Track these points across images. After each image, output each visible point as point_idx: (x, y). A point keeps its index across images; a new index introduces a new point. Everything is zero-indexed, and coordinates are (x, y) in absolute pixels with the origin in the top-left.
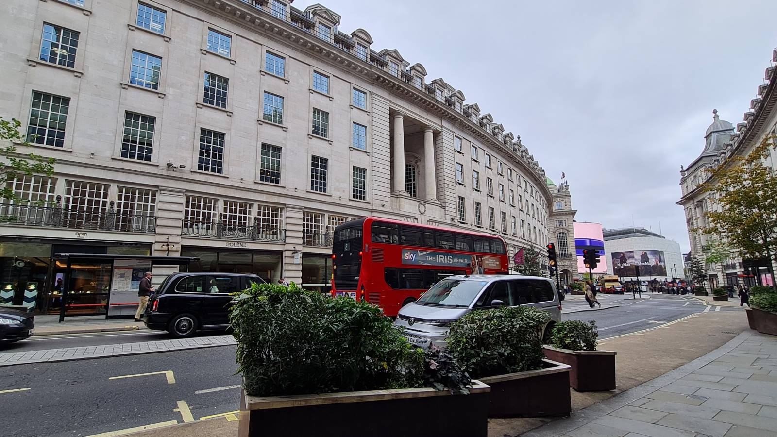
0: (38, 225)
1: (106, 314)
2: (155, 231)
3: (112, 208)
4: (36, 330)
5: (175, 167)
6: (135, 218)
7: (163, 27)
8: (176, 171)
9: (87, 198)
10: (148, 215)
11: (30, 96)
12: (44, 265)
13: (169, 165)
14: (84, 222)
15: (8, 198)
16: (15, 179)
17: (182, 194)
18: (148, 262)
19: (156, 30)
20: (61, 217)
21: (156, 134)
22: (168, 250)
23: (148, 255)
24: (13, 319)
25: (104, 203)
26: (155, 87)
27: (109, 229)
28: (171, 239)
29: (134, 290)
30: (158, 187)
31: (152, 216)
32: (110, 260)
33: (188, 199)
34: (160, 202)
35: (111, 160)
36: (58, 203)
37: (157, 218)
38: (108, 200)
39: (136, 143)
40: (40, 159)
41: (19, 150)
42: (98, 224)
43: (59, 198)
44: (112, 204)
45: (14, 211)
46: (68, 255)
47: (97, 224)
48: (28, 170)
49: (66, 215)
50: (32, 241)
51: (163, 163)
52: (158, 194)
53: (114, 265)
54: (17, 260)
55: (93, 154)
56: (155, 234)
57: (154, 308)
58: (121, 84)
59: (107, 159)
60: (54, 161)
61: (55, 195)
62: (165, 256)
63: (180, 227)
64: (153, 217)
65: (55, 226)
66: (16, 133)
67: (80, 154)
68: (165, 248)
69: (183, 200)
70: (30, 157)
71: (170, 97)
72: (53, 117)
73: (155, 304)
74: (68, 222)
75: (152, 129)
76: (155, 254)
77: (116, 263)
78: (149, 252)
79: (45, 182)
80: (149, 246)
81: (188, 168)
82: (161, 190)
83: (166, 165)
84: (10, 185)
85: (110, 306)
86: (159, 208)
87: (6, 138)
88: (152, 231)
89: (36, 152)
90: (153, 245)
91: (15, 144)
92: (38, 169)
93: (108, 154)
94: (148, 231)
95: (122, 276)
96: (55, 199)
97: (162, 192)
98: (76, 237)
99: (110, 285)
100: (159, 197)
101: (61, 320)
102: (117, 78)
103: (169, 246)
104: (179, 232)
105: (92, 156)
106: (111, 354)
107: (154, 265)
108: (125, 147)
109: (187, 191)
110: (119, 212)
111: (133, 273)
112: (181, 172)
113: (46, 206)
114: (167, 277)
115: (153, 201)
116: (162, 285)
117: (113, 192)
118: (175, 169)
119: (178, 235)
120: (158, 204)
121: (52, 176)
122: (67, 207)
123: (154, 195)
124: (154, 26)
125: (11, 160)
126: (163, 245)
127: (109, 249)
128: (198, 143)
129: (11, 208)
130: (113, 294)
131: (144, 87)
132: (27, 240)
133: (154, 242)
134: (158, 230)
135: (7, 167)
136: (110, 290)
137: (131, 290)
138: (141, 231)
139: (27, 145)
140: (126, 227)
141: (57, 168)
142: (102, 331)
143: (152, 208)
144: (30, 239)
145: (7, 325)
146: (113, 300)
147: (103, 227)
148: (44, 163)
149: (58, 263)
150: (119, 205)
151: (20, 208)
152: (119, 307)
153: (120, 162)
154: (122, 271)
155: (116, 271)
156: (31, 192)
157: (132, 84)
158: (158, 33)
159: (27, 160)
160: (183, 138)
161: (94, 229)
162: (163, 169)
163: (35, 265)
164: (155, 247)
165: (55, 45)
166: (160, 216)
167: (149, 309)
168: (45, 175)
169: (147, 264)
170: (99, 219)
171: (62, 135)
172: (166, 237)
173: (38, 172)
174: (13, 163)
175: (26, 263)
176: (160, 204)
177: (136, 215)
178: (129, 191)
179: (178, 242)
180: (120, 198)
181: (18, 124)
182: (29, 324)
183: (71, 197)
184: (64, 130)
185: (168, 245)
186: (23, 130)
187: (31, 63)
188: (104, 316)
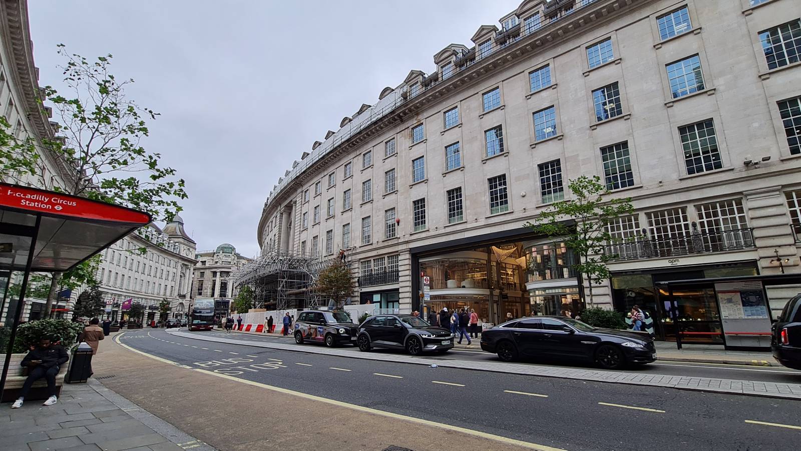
0: (635, 259)
1: (724, 343)
2: (755, 246)
3: (695, 229)
4: (658, 354)
5: (756, 164)
6: (724, 234)
7: (688, 23)
8: (759, 168)
9: (668, 225)
10: (740, 228)
11: (599, 153)
12: (651, 294)
13: (747, 164)
14: (672, 249)
15: (607, 240)
16: (609, 224)
17: (778, 193)
18: (757, 282)
19: (682, 31)
20: (651, 248)
21: (719, 137)
22: (781, 266)
23: (756, 275)
24: (637, 343)
25: (686, 226)
26: (701, 87)
27: (699, 252)
28: (781, 251)
29: (750, 317)
30: (741, 193)
31: (744, 228)
32: (711, 285)
33: (789, 196)
34: (750, 209)
35: (680, 182)
36: (645, 235)
37: (752, 229)
38: (689, 222)
39: (700, 155)
40: (620, 201)
41: (605, 199)
42: (687, 249)
43: (644, 231)
44: (694, 225)
45: (615, 249)
46: (667, 282)
47: (685, 248)
48: (615, 214)
49: (655, 245)
50: (635, 273)
51: (738, 163)
52: (743, 202)
53: (716, 289)
54: (629, 291)
55: (661, 182)
56: (756, 249)
57: (783, 339)
58: (666, 104)
59: (676, 182)
60: (630, 199)
61: (641, 229)
62: (781, 273)
63: (790, 235)
64: (747, 229)
65: (649, 257)
66: (599, 186)
67: (650, 186)
68: (776, 263)
69: (783, 199)
70: (613, 202)
71: (721, 88)
72: (620, 162)
73: (782, 335)
74: (659, 252)
75: (712, 132)
76: (764, 273)
77: (718, 287)
78: (755, 271)
79: (630, 220)
80: (753, 263)
81: (775, 158)
82: (746, 196)
83: (743, 165)
84: (607, 229)
85: (725, 335)
86: (750, 216)
87: (595, 192)
88: (750, 246)
89: (615, 197)
90: (758, 262)
91: (601, 195)
92: (621, 210)
93: (675, 176)
94: (746, 247)
95: (730, 301)
96: (641, 233)
97: (748, 197)
98: (670, 265)
99: (719, 312)
100: (746, 205)
101: (680, 347)
102: (659, 101)
103: (781, 261)
104: (790, 240)
105: (660, 184)
106: (741, 392)
107: (766, 287)
108: (689, 163)
109: (784, 186)
110: (704, 232)
111: (742, 298)
112: (766, 166)
113: (636, 240)
114: (789, 300)
115: (741, 210)
116: (785, 311)
117: (692, 212)
118: (756, 166)
119: (790, 245)
120: (747, 213)
121: (633, 213)
122: (653, 237)
123: (739, 203)
124: (679, 29)
125: (601, 209)
126: (772, 261)
127: (706, 273)
128: (780, 123)
129: (612, 247)
130: (726, 322)
131: (689, 95)
132: (631, 273)
133: (757, 258)
134: (758, 243)
135: (601, 215)
136: (720, 317)
137: (746, 317)
138: (738, 249)
139: (608, 194)
140: (717, 246)
141: (636, 205)
142: (724, 363)
143: (742, 219)
144: (633, 272)
145: (634, 348)
146: (727, 329)
147: (693, 251)
148: (624, 204)
149: (661, 291)
150: (702, 224)
151: (618, 246)
152: (737, 337)
153: (689, 181)
154: (728, 296)
155: (720, 296)
156: (622, 231)
157: (677, 98)
158: (687, 32)
159: (612, 206)
160: (756, 125)
161: (684, 254)
162: (740, 171)
163: (644, 294)
164: (761, 264)
165: (605, 104)
166: (755, 226)
167: (777, 341)
168: (628, 214)
169: (759, 285)
170: (686, 244)
171: (630, 175)
172: (773, 250)
173: (622, 213)
174: (604, 211)
175: (636, 293)
176: (750, 212)
177: (725, 232)
178: (708, 207)
179: (794, 253)
180: (701, 217)
181: (598, 178)
182: (650, 349)
183: (654, 227)
184: (631, 170)
185: (779, 260)
186: (602, 182)
187: (593, 128)
188: (723, 347)
